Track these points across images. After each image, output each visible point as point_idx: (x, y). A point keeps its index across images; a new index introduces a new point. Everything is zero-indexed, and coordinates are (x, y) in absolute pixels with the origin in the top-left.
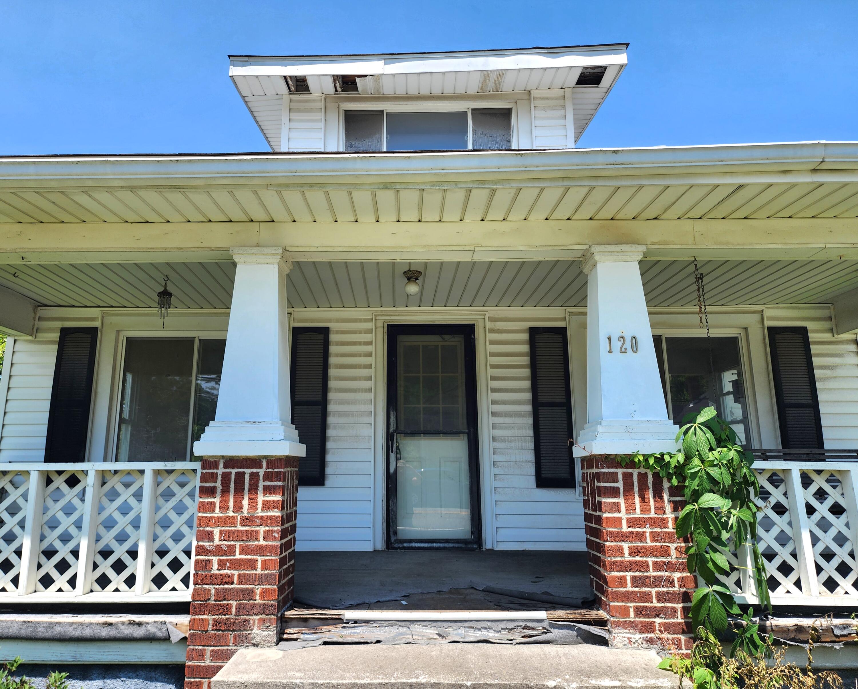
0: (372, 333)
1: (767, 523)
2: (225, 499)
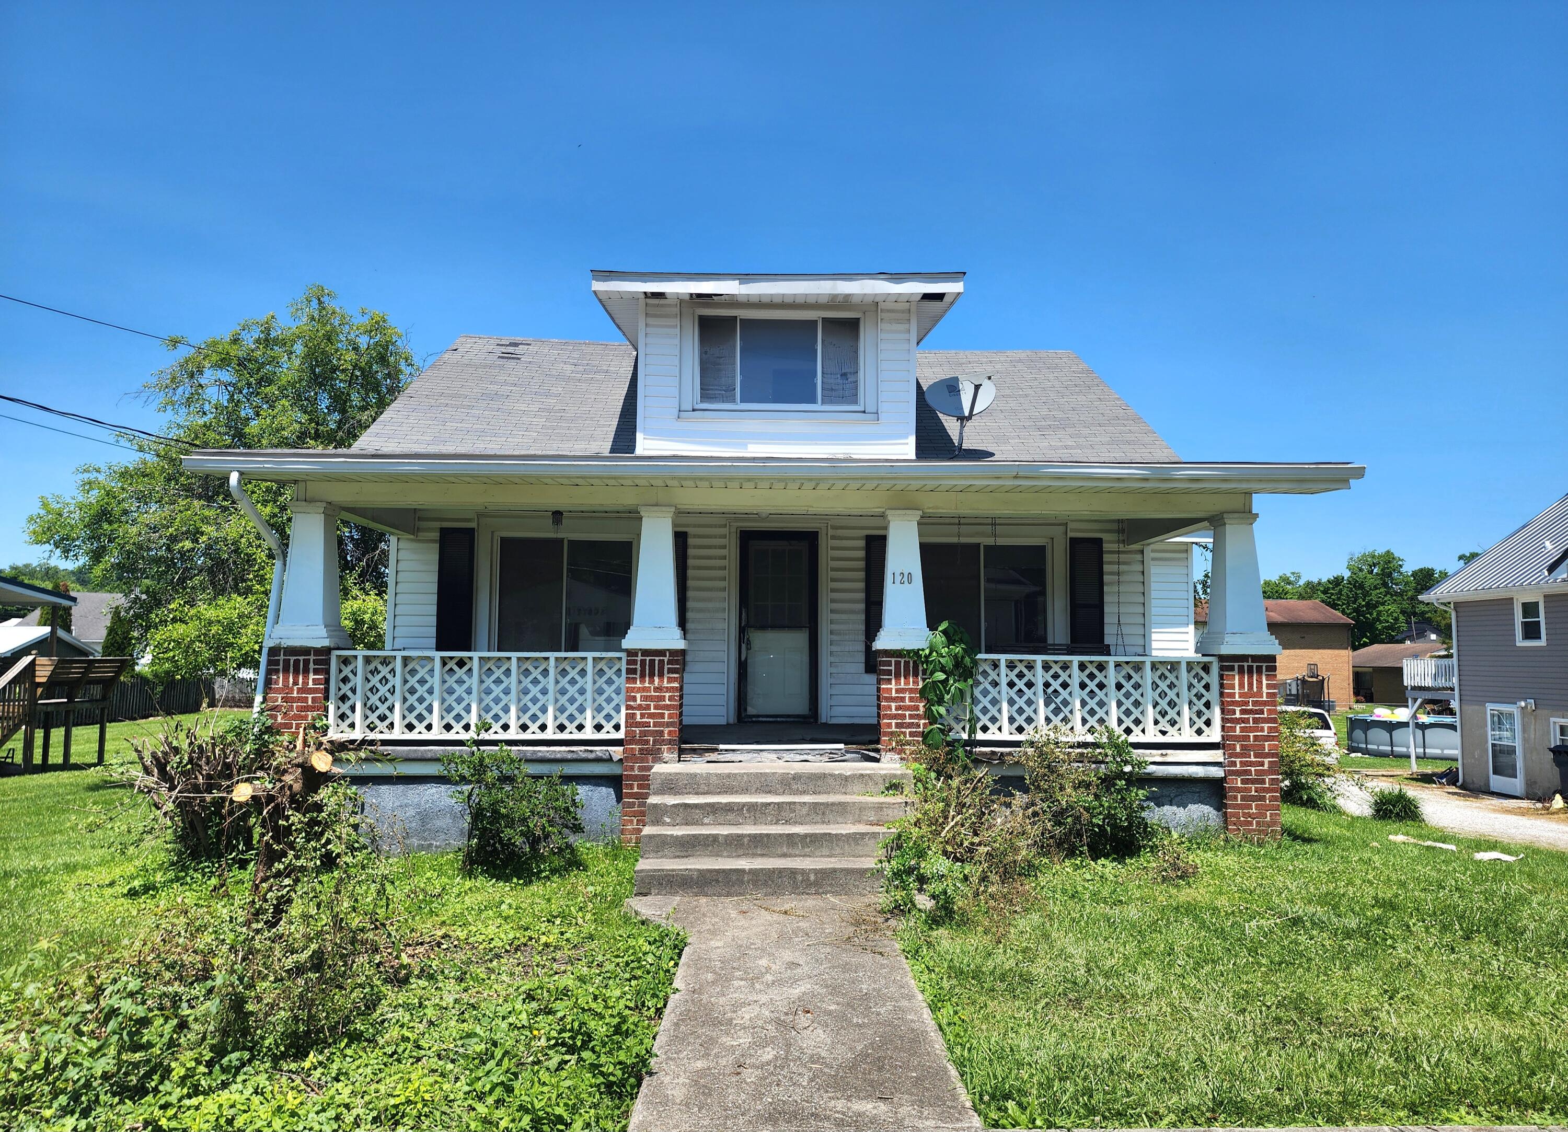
0: (726, 538)
1: (985, 693)
2: (643, 676)
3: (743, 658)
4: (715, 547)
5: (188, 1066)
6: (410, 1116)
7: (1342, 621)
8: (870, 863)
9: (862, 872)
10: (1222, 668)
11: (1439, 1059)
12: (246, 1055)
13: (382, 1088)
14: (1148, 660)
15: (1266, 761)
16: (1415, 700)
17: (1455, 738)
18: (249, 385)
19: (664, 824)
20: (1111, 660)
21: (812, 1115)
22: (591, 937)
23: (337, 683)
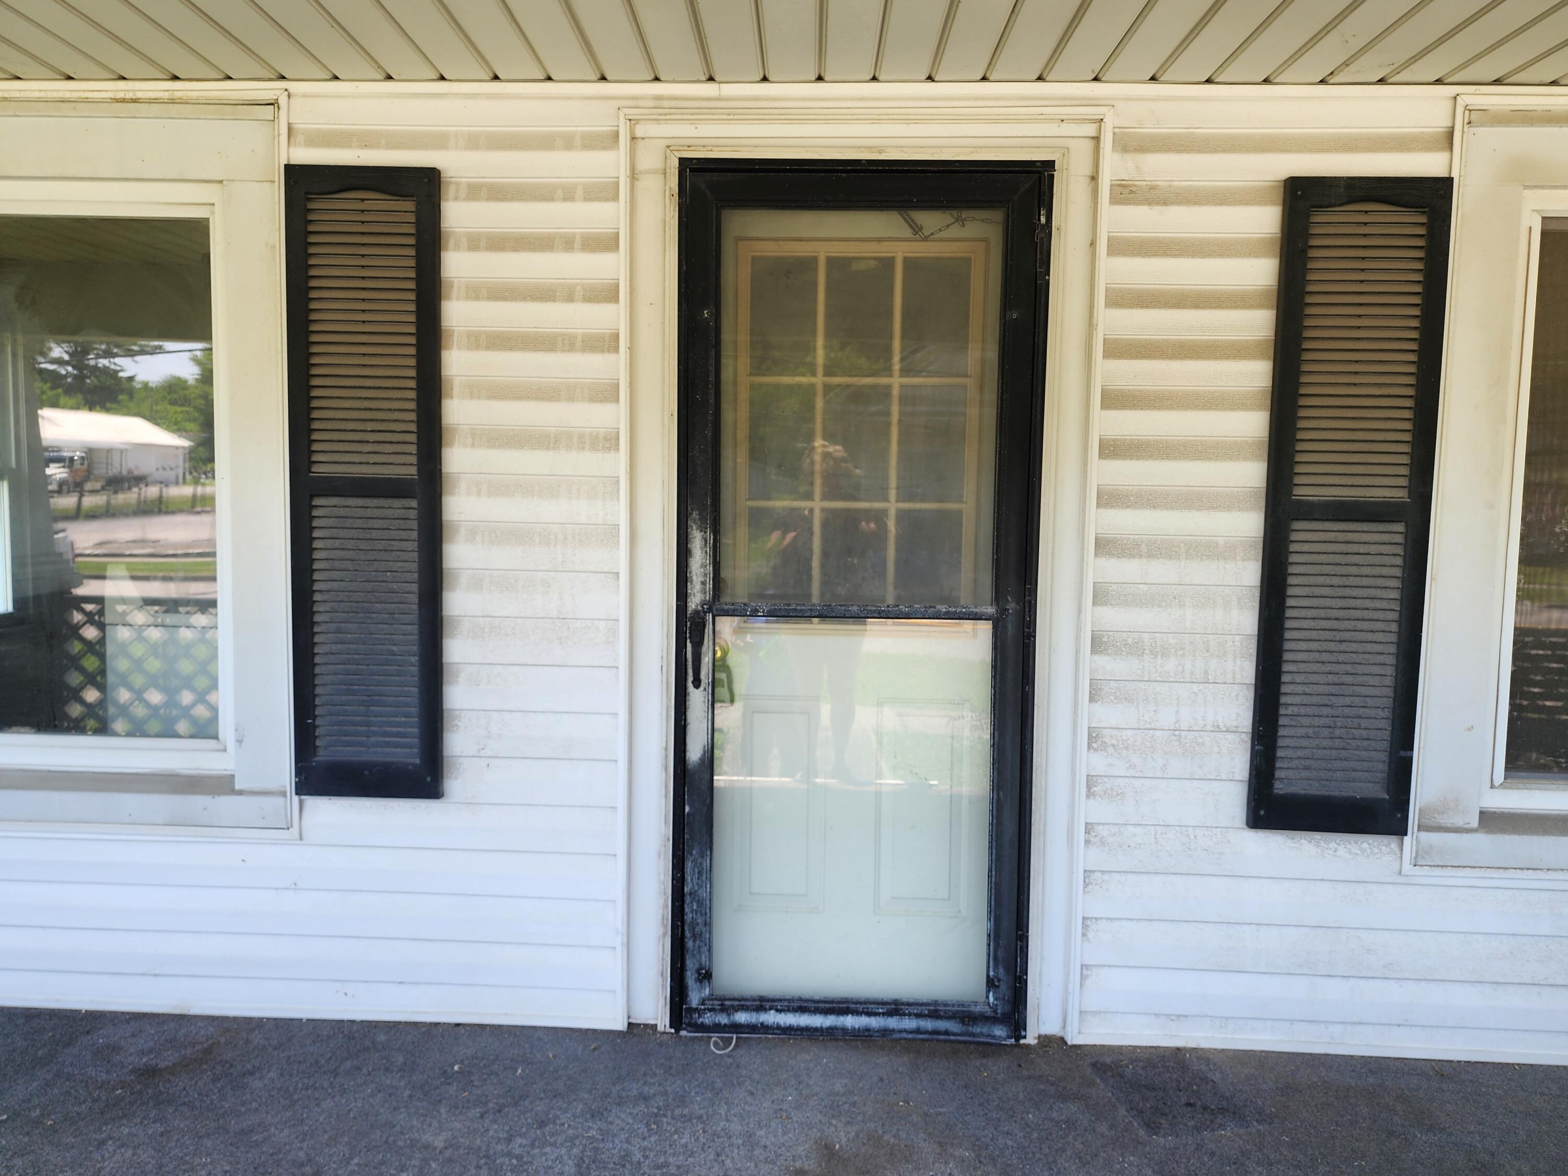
0: (615, 198)
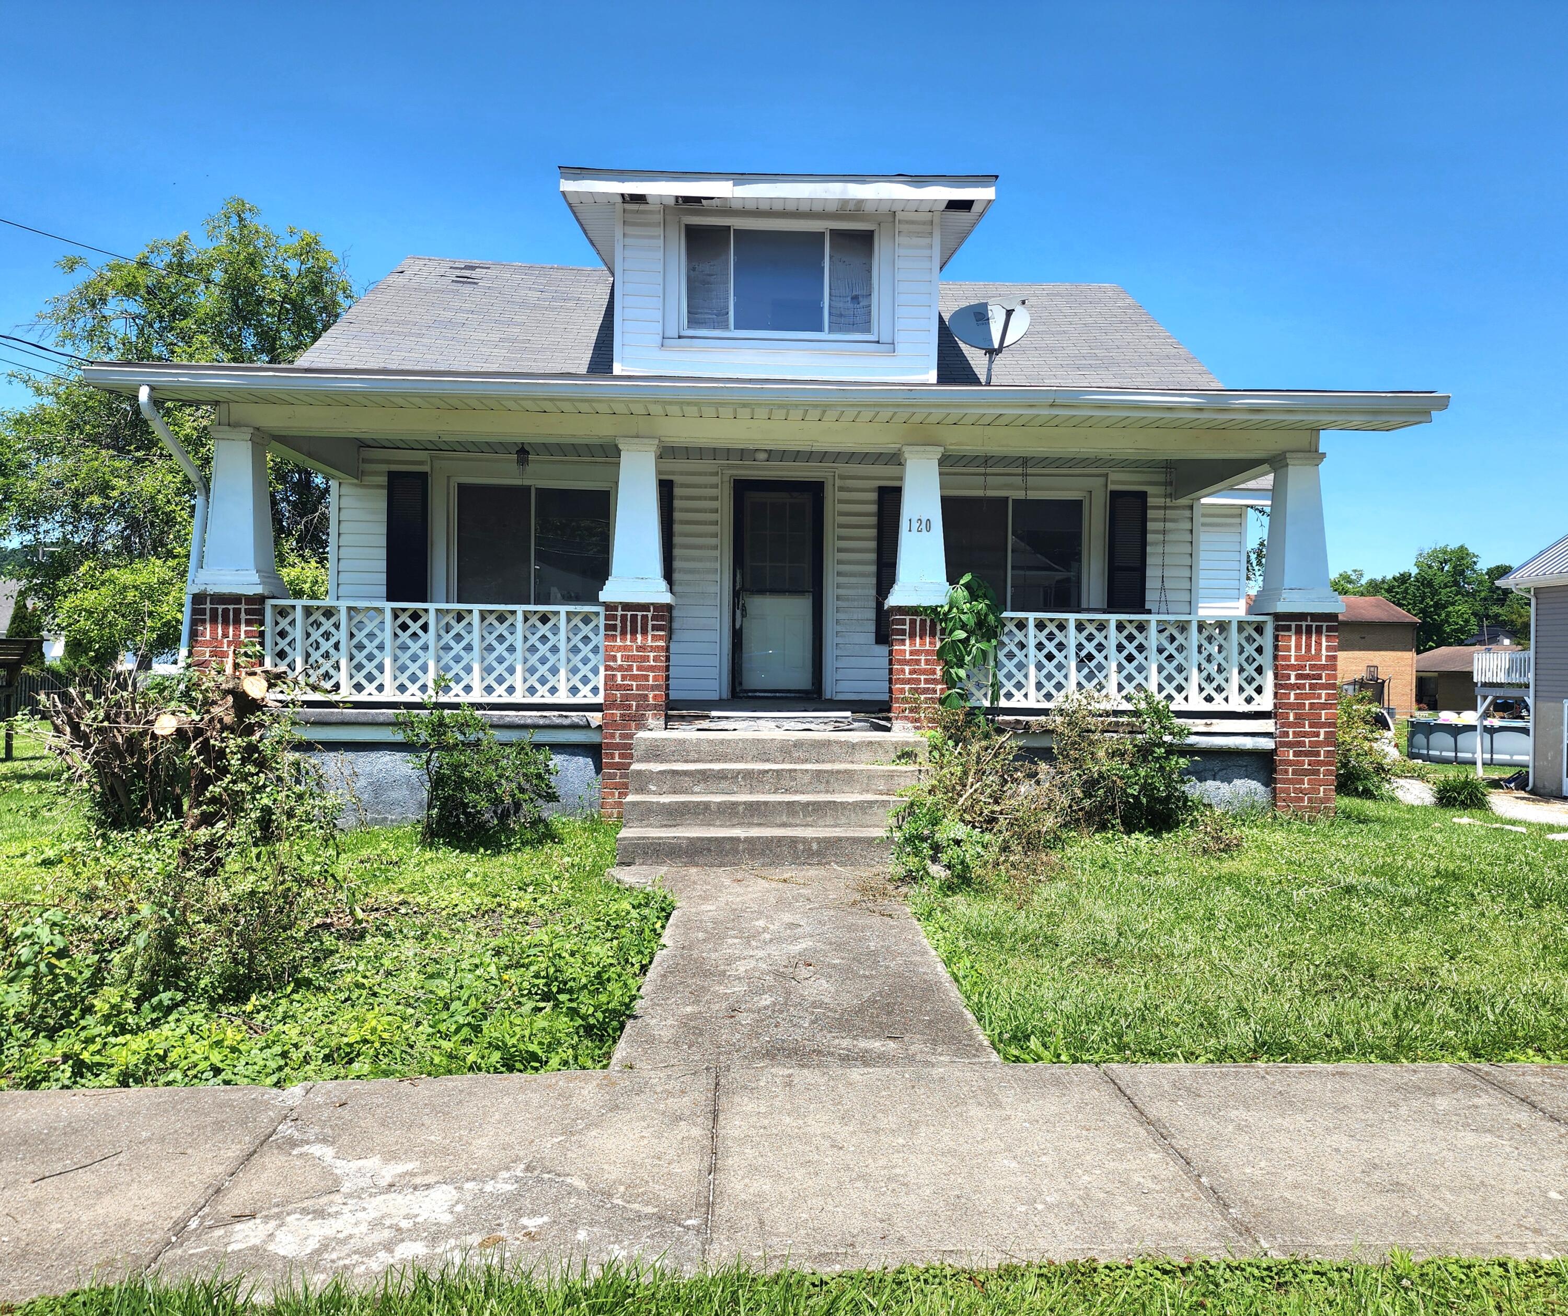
0: (718, 488)
1: (1010, 656)
2: (624, 633)
3: (738, 626)
4: (705, 498)
5: (113, 1001)
6: (367, 1054)
7: (1407, 620)
8: (880, 833)
9: (869, 841)
10: (1277, 628)
11: (1504, 1008)
12: (179, 996)
13: (334, 1029)
14: (1194, 619)
15: (1322, 731)
16: (1485, 698)
17: (1526, 742)
18: (161, 318)
19: (649, 792)
20: (1153, 618)
21: (814, 1051)
22: (568, 904)
23: (273, 636)
